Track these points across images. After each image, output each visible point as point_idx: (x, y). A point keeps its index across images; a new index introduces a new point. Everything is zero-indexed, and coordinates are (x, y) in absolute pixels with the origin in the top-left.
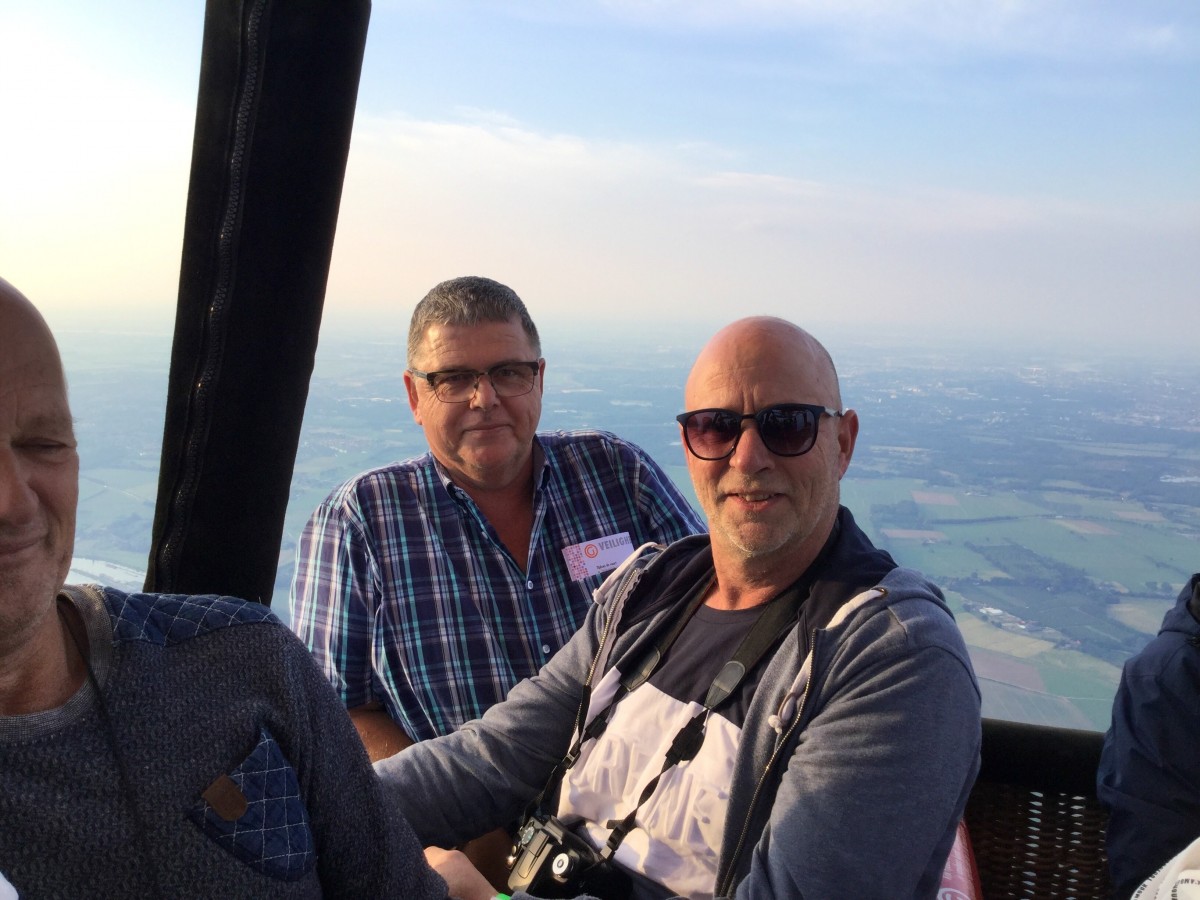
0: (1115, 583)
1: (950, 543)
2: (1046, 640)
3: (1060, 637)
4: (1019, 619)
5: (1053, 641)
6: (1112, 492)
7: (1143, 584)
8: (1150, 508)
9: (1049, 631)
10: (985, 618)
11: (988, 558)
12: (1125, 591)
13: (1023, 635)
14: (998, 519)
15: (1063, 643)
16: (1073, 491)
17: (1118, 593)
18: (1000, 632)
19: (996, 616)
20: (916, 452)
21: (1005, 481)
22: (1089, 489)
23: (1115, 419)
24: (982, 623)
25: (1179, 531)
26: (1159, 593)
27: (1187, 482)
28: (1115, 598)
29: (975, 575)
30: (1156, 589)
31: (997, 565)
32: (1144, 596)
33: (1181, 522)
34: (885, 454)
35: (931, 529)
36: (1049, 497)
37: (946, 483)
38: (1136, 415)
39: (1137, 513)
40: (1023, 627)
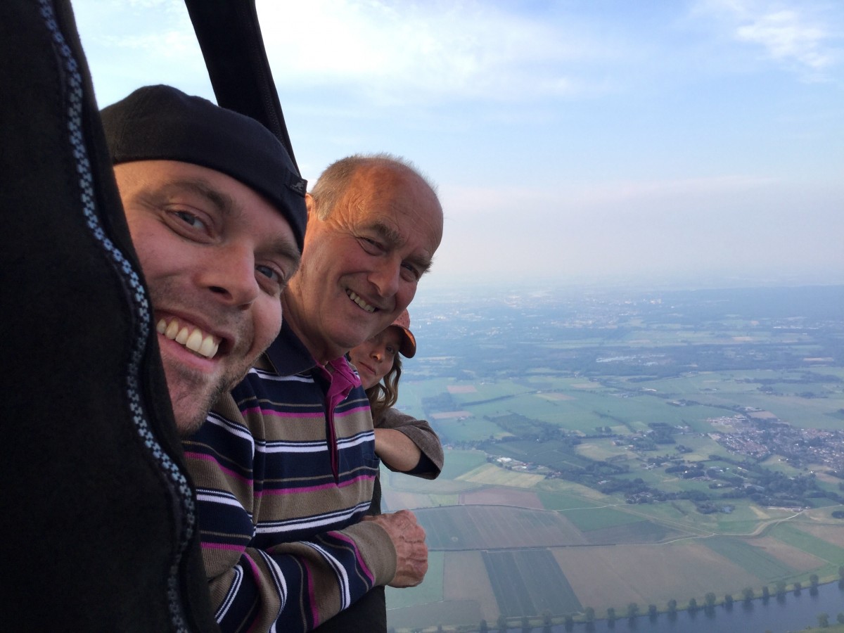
0: (578, 431)
1: (474, 418)
2: (540, 474)
3: (548, 471)
4: (522, 463)
5: (544, 474)
6: (569, 372)
7: (594, 429)
8: (592, 380)
9: (541, 468)
10: (501, 465)
11: (499, 425)
12: (583, 435)
13: (525, 473)
14: (502, 398)
15: (550, 475)
16: (545, 374)
17: (580, 438)
18: (511, 474)
19: (508, 463)
20: (447, 359)
21: (504, 372)
22: (554, 371)
23: (565, 325)
24: (500, 468)
25: (611, 392)
26: (603, 434)
27: (612, 361)
28: (578, 441)
29: (492, 437)
30: (601, 431)
31: (505, 429)
32: (595, 437)
33: (612, 387)
34: (427, 363)
35: (462, 410)
36: (532, 380)
37: (467, 378)
38: (577, 321)
39: (585, 384)
40: (525, 467)
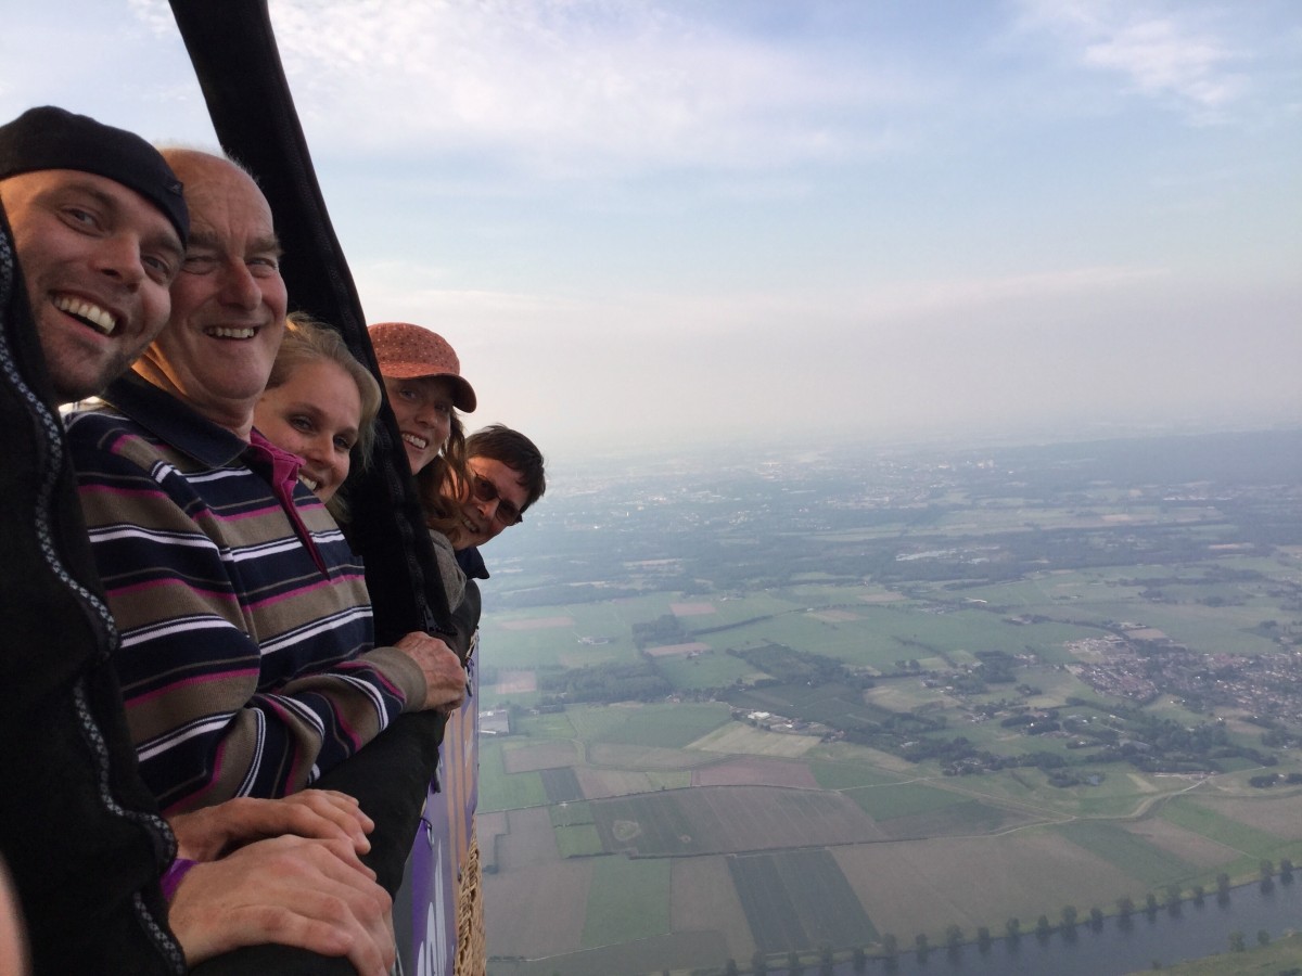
0: (869, 668)
1: (712, 652)
2: (813, 735)
3: (825, 730)
4: (785, 719)
5: (819, 735)
6: (855, 577)
7: (894, 664)
8: (890, 589)
9: (814, 725)
10: (754, 723)
11: (750, 662)
12: (877, 673)
13: (792, 734)
14: (754, 621)
15: (828, 736)
16: (820, 582)
17: (873, 677)
18: (770, 735)
19: (765, 720)
20: (669, 564)
21: (757, 581)
22: (833, 577)
23: (849, 504)
24: (752, 729)
25: (919, 607)
26: (908, 671)
27: (920, 559)
28: (869, 682)
29: (740, 681)
30: (905, 667)
31: (759, 668)
32: (895, 676)
33: (919, 598)
34: (640, 570)
35: (694, 641)
36: (800, 591)
37: (702, 591)
38: (867, 499)
39: (879, 595)
40: (790, 726)
